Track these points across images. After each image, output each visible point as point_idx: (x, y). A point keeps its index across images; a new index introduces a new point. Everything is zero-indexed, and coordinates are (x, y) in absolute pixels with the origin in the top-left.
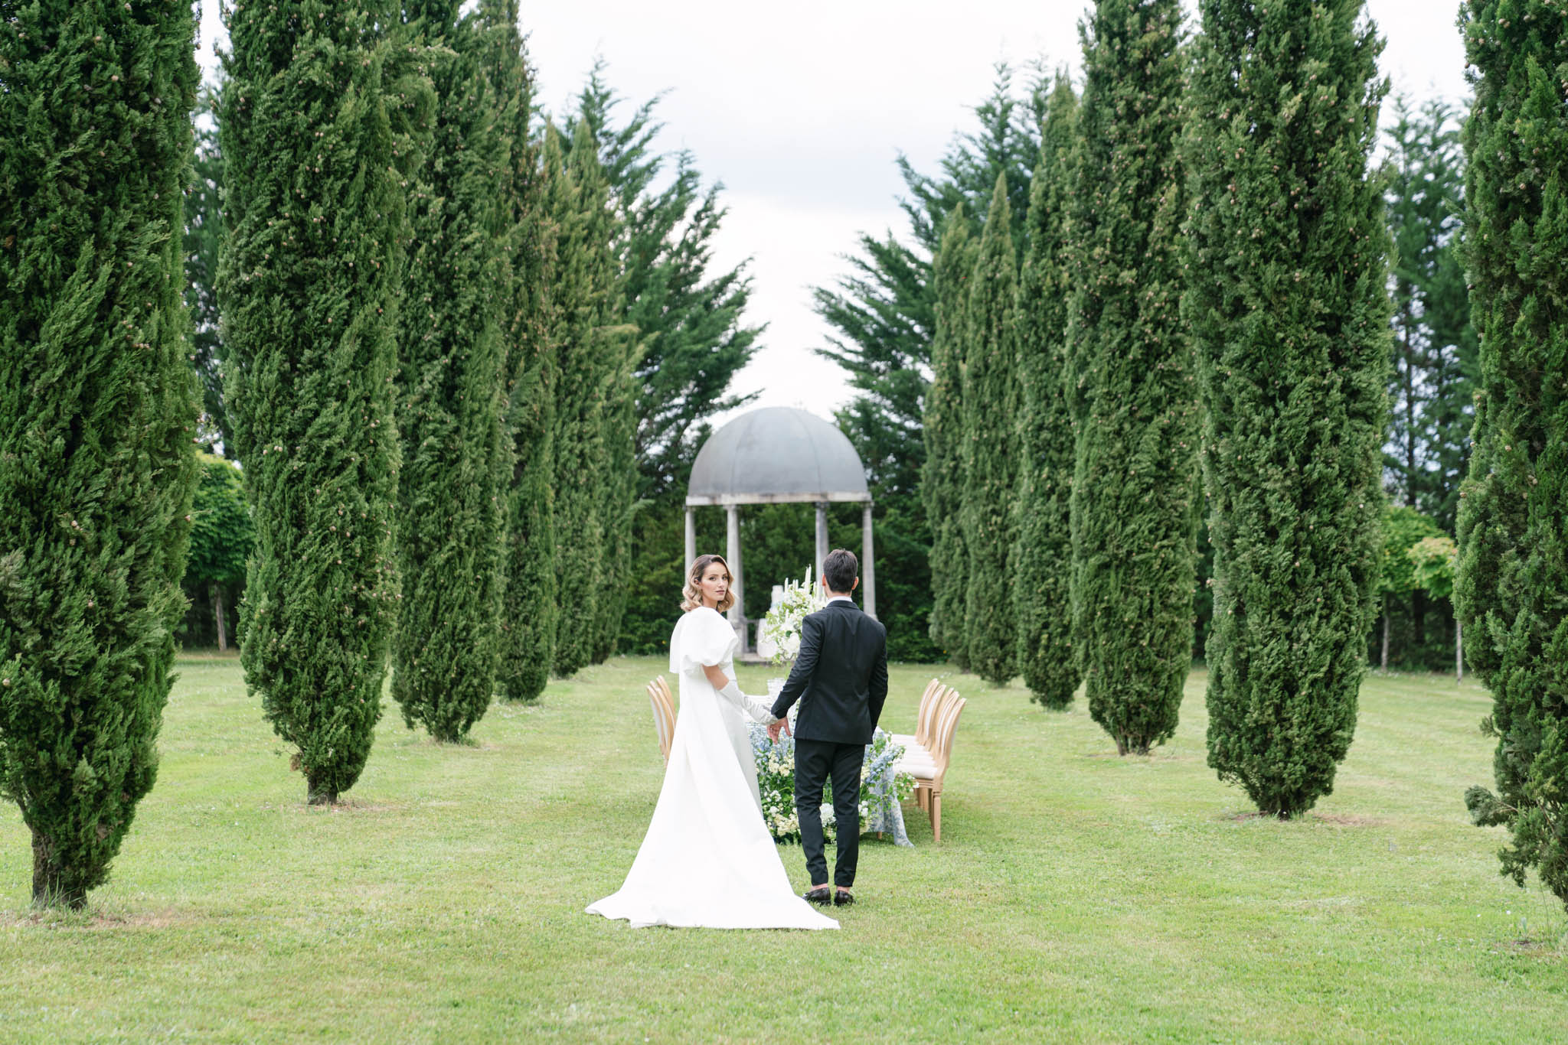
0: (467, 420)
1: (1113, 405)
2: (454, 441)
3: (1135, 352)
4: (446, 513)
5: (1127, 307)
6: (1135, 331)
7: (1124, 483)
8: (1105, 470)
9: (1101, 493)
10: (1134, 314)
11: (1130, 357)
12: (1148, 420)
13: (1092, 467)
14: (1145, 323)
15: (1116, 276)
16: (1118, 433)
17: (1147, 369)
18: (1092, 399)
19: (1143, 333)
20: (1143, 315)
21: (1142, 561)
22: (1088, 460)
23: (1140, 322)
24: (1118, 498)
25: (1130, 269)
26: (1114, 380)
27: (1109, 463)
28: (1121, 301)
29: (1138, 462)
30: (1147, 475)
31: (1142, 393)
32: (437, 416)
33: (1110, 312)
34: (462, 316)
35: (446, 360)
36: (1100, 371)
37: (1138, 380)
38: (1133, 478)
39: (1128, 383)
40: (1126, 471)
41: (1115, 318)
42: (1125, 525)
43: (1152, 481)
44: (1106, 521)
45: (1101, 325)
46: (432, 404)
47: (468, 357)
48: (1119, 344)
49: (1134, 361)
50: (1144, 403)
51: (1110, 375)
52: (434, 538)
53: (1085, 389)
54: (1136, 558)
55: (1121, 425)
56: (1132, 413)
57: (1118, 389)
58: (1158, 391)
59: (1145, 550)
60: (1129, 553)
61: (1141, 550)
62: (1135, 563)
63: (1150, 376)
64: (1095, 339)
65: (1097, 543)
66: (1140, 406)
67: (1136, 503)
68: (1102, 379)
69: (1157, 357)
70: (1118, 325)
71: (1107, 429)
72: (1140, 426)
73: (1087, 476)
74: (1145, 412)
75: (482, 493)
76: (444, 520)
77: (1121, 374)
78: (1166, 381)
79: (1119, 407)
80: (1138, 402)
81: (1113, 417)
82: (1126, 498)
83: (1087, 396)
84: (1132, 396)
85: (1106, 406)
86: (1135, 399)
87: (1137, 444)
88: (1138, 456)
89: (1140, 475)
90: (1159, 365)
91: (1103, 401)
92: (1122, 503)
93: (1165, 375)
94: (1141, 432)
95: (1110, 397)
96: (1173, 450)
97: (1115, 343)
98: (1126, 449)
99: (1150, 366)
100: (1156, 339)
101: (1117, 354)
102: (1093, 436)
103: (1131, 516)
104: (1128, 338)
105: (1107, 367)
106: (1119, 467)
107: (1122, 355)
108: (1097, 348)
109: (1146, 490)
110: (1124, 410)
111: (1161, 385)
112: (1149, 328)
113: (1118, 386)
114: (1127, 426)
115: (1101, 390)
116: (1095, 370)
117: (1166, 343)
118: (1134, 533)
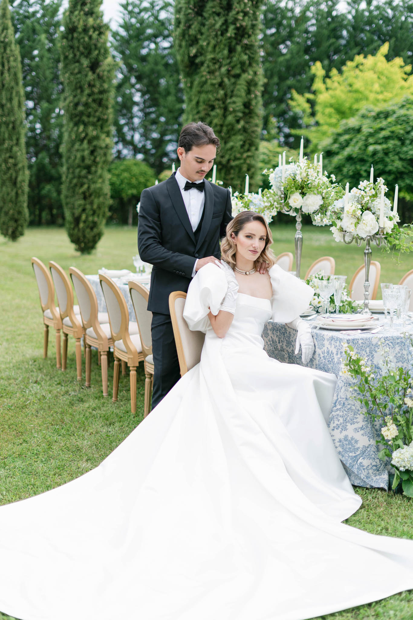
1: (217, 66)
3: (231, 32)
5: (225, 3)
6: (230, 19)
7: (225, 116)
8: (213, 108)
11: (229, 34)
12: (237, 76)
13: (202, 107)
14: (238, 13)
16: (221, 85)
17: (237, 44)
18: (202, 63)
19: (236, 20)
20: (236, 8)
21: (237, 166)
22: (198, 103)
23: (233, 12)
26: (217, 49)
27: (216, 103)
29: (234, 103)
30: (239, 111)
31: (235, 59)
36: (208, 44)
37: (231, 50)
38: (231, 113)
39: (226, 52)
40: (226, 109)
41: (218, 10)
42: (226, 143)
43: (240, 115)
45: (205, 15)
48: (221, 26)
49: (230, 38)
50: (236, 65)
51: (215, 46)
53: (196, 56)
54: (233, 163)
55: (222, 79)
56: (229, 71)
57: (219, 56)
58: (245, 58)
59: (239, 159)
60: (229, 161)
61: (236, 159)
62: (232, 167)
63: (239, 48)
64: (203, 24)
66: (233, 67)
67: (232, 129)
68: (210, 49)
69: (242, 36)
70: (218, 14)
71: (214, 82)
72: (233, 80)
73: (198, 113)
74: (237, 71)
77: (222, 46)
78: (248, 52)
79: (220, 67)
80: (232, 64)
81: (217, 74)
82: (227, 126)
83: (198, 60)
84: (228, 61)
85: (212, 68)
86: (230, 62)
87: (232, 91)
88: (234, 99)
89: (234, 111)
90: (245, 41)
91: (211, 64)
92: (225, 129)
93: (248, 48)
94: (235, 84)
95: (215, 61)
96: (253, 96)
97: (218, 26)
98: (226, 95)
99: (239, 42)
100: (244, 24)
101: (219, 33)
102: (202, 87)
103: (229, 137)
104: (226, 23)
105: (213, 42)
106: (222, 106)
107: (222, 34)
108: (204, 30)
109: (238, 121)
110: (224, 70)
111: (246, 54)
112: (240, 16)
113: (220, 54)
114: (226, 80)
115: (210, 56)
116: (205, 44)
117: (249, 27)
118: (232, 148)
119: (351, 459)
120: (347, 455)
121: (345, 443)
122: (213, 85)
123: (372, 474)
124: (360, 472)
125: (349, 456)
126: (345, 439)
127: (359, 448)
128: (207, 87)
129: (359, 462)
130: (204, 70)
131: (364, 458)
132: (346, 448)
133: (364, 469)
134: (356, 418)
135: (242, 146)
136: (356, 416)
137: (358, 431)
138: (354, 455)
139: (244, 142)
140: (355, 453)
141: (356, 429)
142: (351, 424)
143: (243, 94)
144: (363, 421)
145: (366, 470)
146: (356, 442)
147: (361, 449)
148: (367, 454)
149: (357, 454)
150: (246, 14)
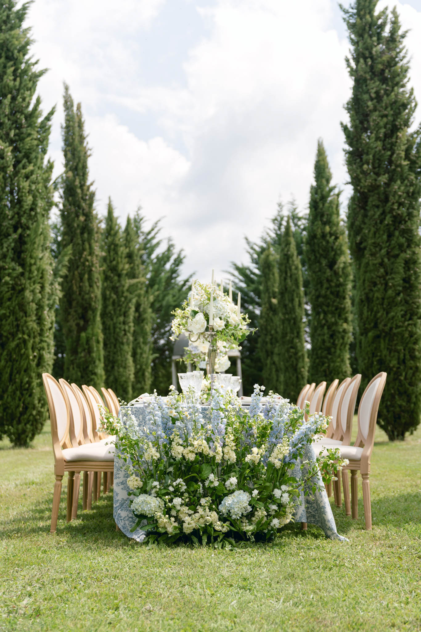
0: (28, 269)
1: (378, 249)
2: (20, 280)
3: (388, 220)
4: (17, 320)
5: (382, 197)
6: (387, 209)
7: (386, 290)
8: (375, 284)
9: (373, 296)
10: (386, 199)
11: (386, 222)
12: (397, 256)
13: (367, 283)
14: (393, 204)
15: (376, 180)
16: (382, 264)
17: (395, 229)
18: (365, 248)
19: (392, 210)
20: (392, 199)
21: (398, 333)
22: (364, 281)
23: (390, 204)
24: (383, 299)
25: (384, 174)
26: (377, 235)
27: (378, 280)
28: (378, 194)
29: (393, 278)
30: (399, 285)
31: (393, 242)
32: (11, 266)
33: (373, 200)
34: (25, 212)
35: (15, 236)
36: (369, 231)
37: (390, 236)
38: (391, 287)
39: (385, 237)
40: (386, 284)
41: (377, 203)
42: (388, 313)
43: (401, 289)
44: (377, 312)
45: (368, 208)
46: (8, 260)
47: (28, 235)
48: (379, 216)
49: (388, 225)
50: (394, 247)
51: (375, 233)
52: (10, 333)
53: (361, 243)
54: (395, 331)
55: (382, 259)
56: (388, 253)
57: (379, 240)
59: (400, 327)
60: (391, 329)
61: (397, 327)
62: (394, 334)
63: (397, 233)
64: (365, 216)
65: (372, 325)
66: (392, 249)
67: (393, 301)
68: (371, 235)
69: (400, 223)
70: (378, 207)
71: (375, 262)
72: (392, 260)
73: (364, 289)
74: (396, 252)
75: (37, 309)
76: (15, 323)
77: (381, 232)
78: (406, 235)
79: (380, 250)
80: (392, 246)
81: (378, 255)
82: (388, 299)
83: (362, 246)
84: (388, 244)
85: (374, 250)
86: (390, 245)
87: (392, 269)
88: (393, 276)
89: (394, 286)
90: (402, 227)
91: (372, 248)
92: (386, 302)
94: (394, 263)
95: (375, 245)
96: (412, 272)
97: (376, 216)
98: (386, 272)
100: (400, 212)
101: (378, 221)
102: (367, 267)
103: (391, 308)
104: (384, 213)
105: (373, 229)
106: (383, 282)
107: (381, 222)
108: (366, 220)
109: (398, 294)
110: (383, 251)
111: (403, 237)
112: (396, 207)
113: (380, 239)
114: (386, 260)
115: (370, 241)
116: (367, 231)
117: (405, 214)
118: (393, 317)
122: (375, 265)
127: (118, 500)
128: (370, 267)
129: (117, 513)
130: (367, 253)
131: (122, 510)
134: (119, 474)
135: (403, 316)
136: (118, 472)
137: (119, 485)
139: (406, 312)
141: (117, 483)
143: (402, 270)
145: (123, 521)
146: (116, 494)
150: (401, 204)
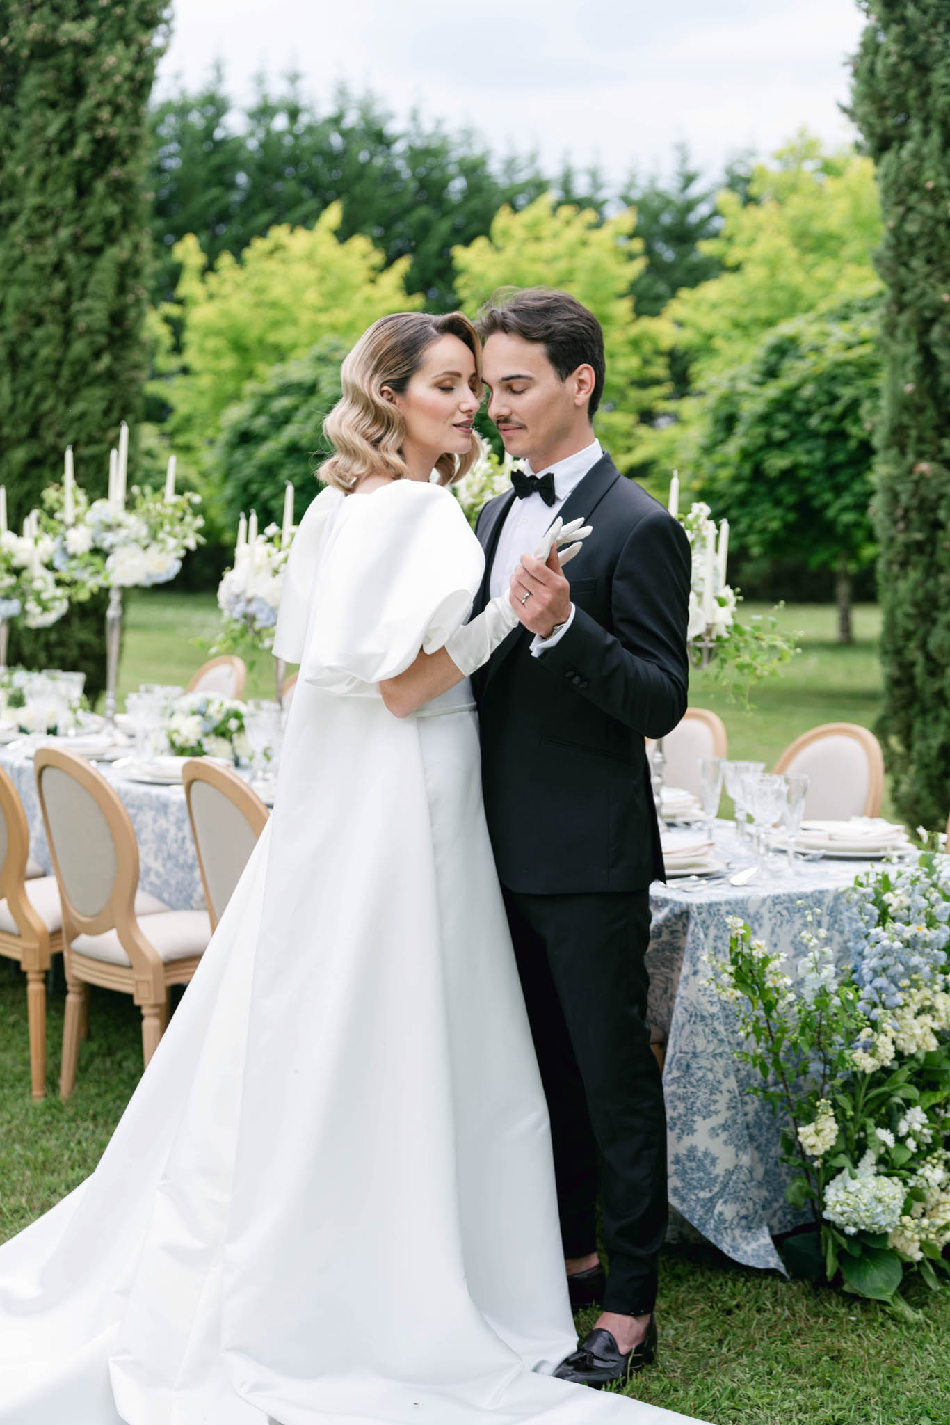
1: (49, 224)
3: (81, 149)
5: (67, 79)
6: (81, 117)
7: (66, 342)
8: (39, 321)
9: (34, 355)
10: (77, 90)
12: (96, 251)
14: (99, 105)
15: (55, 28)
16: (58, 268)
17: (96, 176)
18: (13, 215)
19: (94, 122)
20: (96, 92)
23: (86, 105)
24: (59, 363)
26: (50, 186)
27: (47, 311)
28: (59, 69)
29: (89, 311)
30: (101, 331)
31: (90, 211)
33: (36, 83)
36: (29, 172)
37: (83, 190)
38: (81, 334)
39: (70, 193)
40: (68, 325)
41: (52, 94)
42: (68, 403)
43: (102, 340)
44: (42, 398)
45: (22, 103)
49: (80, 162)
50: (92, 226)
51: (44, 179)
55: (60, 254)
56: (76, 238)
57: (55, 202)
58: (113, 209)
63: (100, 186)
65: (24, 430)
66: (87, 230)
67: (84, 372)
68: (33, 182)
69: (108, 160)
70: (53, 105)
71: (43, 260)
72: (85, 260)
74: (93, 239)
77: (61, 179)
78: (120, 197)
79: (55, 228)
80: (85, 223)
81: (49, 242)
82: (72, 364)
83: (3, 208)
84: (75, 215)
85: (39, 227)
86: (78, 220)
87: (84, 285)
88: (88, 303)
89: (89, 331)
90: (115, 172)
91: (34, 218)
92: (66, 372)
93: (122, 188)
94: (90, 268)
95: (42, 212)
96: (130, 298)
97: (52, 131)
98: (69, 292)
99: (100, 172)
100: (113, 131)
101: (55, 148)
102: (12, 269)
103: (77, 390)
104: (70, 124)
105: (40, 168)
106: (60, 316)
107: (62, 152)
108: (19, 138)
109: (97, 355)
110: (64, 233)
111: (116, 201)
112: (105, 114)
113: (58, 197)
114: (70, 259)
115: (32, 200)
116: (21, 170)
117: (124, 140)
118: (82, 416)
119: (703, 1206)
120: (693, 1197)
121: (688, 1165)
122: (40, 268)
123: (740, 1240)
124: (719, 1237)
125: (698, 1199)
126: (688, 1156)
127: (717, 1176)
128: (25, 271)
129: (716, 1212)
130: (17, 231)
131: (725, 1202)
132: (692, 1179)
133: (726, 1229)
134: (715, 1102)
135: (107, 412)
136: (714, 1097)
137: (718, 1135)
138: (708, 1195)
139: (111, 403)
140: (710, 1191)
141: (713, 1129)
142: (704, 1118)
143: (109, 290)
144: (728, 1109)
145: (729, 1231)
146: (714, 1161)
147: (721, 1179)
148: (732, 1191)
149: (714, 1193)
150: (117, 109)
